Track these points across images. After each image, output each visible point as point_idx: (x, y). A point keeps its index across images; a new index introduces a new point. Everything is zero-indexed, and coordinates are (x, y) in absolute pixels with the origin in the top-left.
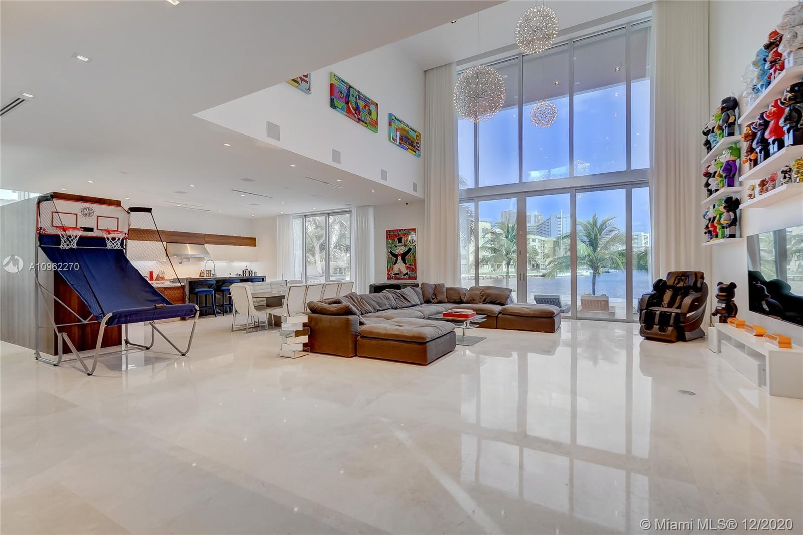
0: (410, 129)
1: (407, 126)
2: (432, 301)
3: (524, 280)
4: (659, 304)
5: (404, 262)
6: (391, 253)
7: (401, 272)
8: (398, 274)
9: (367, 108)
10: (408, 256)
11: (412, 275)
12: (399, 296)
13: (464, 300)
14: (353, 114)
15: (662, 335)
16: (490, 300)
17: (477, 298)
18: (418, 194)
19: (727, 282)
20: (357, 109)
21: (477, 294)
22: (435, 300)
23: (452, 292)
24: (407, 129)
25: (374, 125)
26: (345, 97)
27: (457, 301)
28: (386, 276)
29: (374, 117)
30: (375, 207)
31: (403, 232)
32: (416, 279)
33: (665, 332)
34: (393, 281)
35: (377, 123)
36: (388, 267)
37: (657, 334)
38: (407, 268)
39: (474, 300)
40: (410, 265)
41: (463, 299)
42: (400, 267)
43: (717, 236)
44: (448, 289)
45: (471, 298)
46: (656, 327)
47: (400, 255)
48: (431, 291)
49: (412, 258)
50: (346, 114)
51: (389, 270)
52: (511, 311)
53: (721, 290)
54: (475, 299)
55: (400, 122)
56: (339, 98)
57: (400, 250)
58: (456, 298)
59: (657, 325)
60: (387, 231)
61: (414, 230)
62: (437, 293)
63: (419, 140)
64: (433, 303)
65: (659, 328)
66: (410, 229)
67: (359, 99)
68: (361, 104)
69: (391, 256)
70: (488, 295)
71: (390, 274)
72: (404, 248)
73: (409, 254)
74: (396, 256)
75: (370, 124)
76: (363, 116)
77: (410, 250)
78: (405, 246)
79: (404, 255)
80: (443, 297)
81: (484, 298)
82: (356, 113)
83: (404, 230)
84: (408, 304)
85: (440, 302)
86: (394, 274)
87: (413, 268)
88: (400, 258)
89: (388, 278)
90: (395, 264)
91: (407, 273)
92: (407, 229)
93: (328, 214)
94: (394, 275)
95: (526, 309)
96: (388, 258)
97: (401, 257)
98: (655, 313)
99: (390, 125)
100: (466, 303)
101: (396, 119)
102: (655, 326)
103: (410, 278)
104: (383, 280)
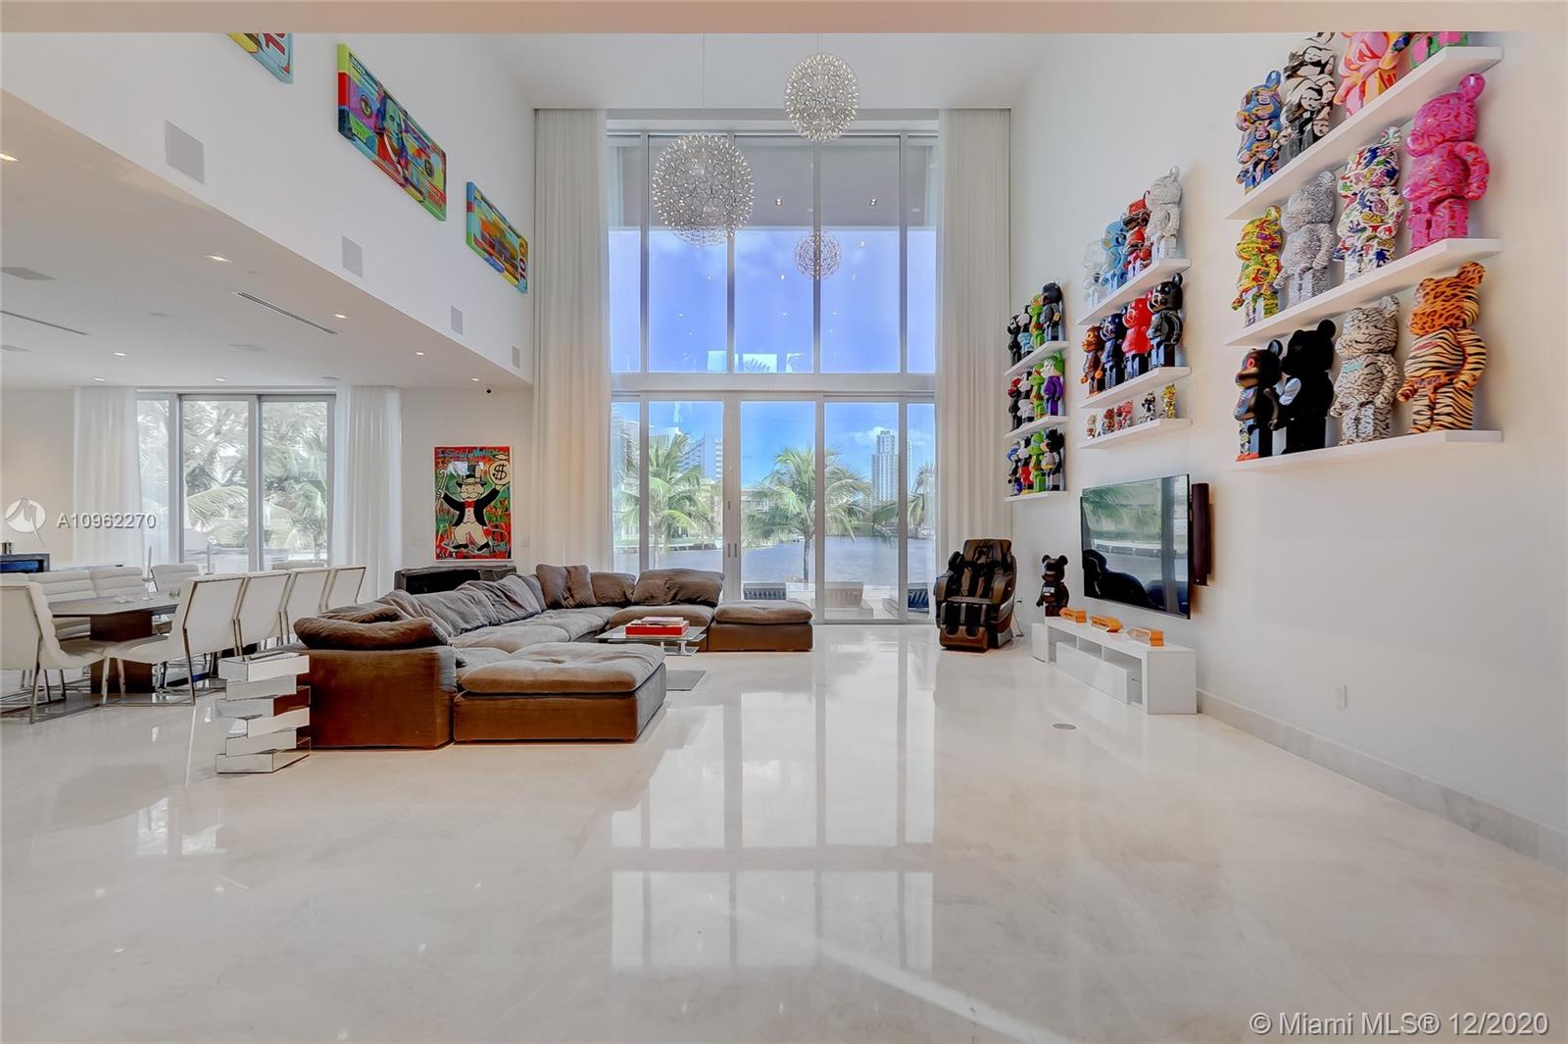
0: (510, 227)
1: (503, 219)
2: (564, 603)
3: (736, 556)
4: (957, 592)
5: (480, 519)
6: (447, 498)
7: (472, 542)
8: (466, 546)
9: (424, 156)
10: (490, 506)
11: (502, 547)
12: (498, 596)
13: (633, 598)
14: (392, 163)
15: (971, 641)
16: (685, 597)
17: (660, 594)
18: (521, 373)
19: (1055, 556)
20: (401, 151)
21: (658, 587)
22: (571, 601)
23: (601, 582)
24: (503, 226)
25: (436, 200)
26: (374, 116)
27: (617, 601)
28: (432, 550)
29: (438, 181)
30: (404, 391)
31: (477, 453)
32: (509, 557)
33: (975, 635)
34: (451, 564)
35: (443, 198)
36: (437, 532)
37: (962, 640)
38: (487, 533)
39: (653, 597)
40: (496, 527)
41: (629, 595)
42: (470, 530)
43: (1031, 487)
44: (595, 577)
45: (647, 594)
46: (962, 628)
47: (469, 505)
48: (561, 582)
49: (500, 511)
50: (377, 158)
51: (441, 537)
52: (736, 615)
53: (1049, 567)
54: (655, 595)
55: (491, 207)
56: (361, 114)
57: (471, 493)
58: (614, 593)
59: (962, 625)
60: (436, 448)
61: (506, 450)
62: (573, 587)
63: (525, 254)
64: (567, 608)
65: (966, 630)
66: (495, 448)
67: (406, 132)
68: (411, 146)
69: (446, 506)
70: (682, 587)
71: (442, 548)
72: (480, 489)
73: (493, 503)
74: (460, 507)
75: (431, 196)
76: (416, 172)
77: (494, 493)
78: (482, 485)
79: (480, 506)
80: (587, 593)
81: (673, 592)
82: (399, 163)
83: (481, 449)
84: (521, 613)
85: (580, 605)
86: (454, 547)
87: (501, 534)
88: (470, 512)
89: (438, 557)
90: (457, 524)
91: (487, 545)
92: (489, 448)
93: (260, 396)
94: (453, 550)
95: (761, 611)
96: (440, 511)
97: (472, 509)
98: (960, 606)
99: (469, 208)
100: (636, 604)
101: (482, 198)
102: (960, 627)
103: (494, 555)
104: (426, 560)
